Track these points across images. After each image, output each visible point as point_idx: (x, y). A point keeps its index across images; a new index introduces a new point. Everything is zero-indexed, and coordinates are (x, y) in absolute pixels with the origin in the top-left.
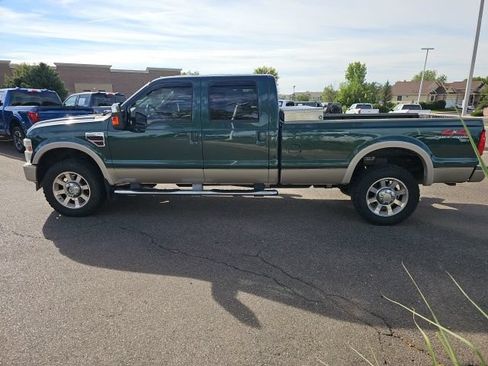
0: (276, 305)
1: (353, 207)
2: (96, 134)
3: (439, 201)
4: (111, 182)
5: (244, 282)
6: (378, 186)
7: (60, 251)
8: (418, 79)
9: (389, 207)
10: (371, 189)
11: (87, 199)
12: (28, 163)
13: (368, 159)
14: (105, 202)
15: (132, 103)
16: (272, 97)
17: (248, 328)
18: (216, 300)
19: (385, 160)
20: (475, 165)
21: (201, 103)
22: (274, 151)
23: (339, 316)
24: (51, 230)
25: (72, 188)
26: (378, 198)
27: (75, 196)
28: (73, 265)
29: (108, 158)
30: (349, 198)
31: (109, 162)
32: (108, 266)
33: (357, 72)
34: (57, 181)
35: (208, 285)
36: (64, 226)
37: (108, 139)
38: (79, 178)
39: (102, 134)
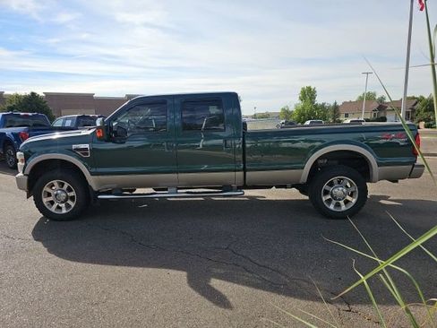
0: (246, 289)
1: (311, 205)
2: (82, 146)
3: (386, 198)
4: (95, 188)
5: (216, 271)
6: (331, 184)
7: (48, 250)
8: (361, 99)
9: (342, 202)
10: (325, 187)
11: (73, 204)
12: (20, 174)
13: (321, 161)
14: (89, 207)
15: (114, 118)
16: (235, 111)
17: (221, 310)
18: (192, 287)
19: (335, 162)
20: (413, 163)
21: (174, 119)
22: (240, 157)
23: (302, 296)
24: (39, 233)
25: (59, 195)
26: (332, 195)
27: (62, 202)
28: (61, 262)
29: (92, 167)
30: (307, 198)
31: (93, 170)
32: (92, 261)
33: (308, 94)
34: (46, 189)
35: (184, 274)
36: (52, 230)
37: (93, 150)
38: (66, 185)
39: (87, 146)
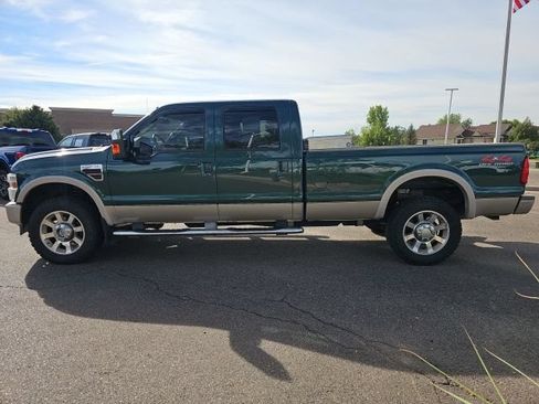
0: (309, 354)
1: (389, 247)
2: (93, 167)
4: (110, 222)
5: (266, 329)
6: (415, 220)
7: (45, 302)
8: (443, 122)
9: (428, 243)
10: (408, 223)
11: (80, 243)
12: (12, 203)
13: (402, 191)
14: (102, 247)
15: (135, 132)
17: (276, 382)
18: (236, 350)
19: (421, 192)
20: (519, 195)
21: (215, 134)
22: (298, 185)
23: (383, 364)
24: (34, 279)
25: (64, 233)
26: (416, 234)
27: (66, 240)
28: (61, 316)
29: (106, 194)
30: (384, 239)
31: (108, 198)
32: (103, 316)
34: (46, 222)
35: (226, 333)
36: (51, 276)
37: (108, 173)
38: (72, 217)
39: (100, 167)
